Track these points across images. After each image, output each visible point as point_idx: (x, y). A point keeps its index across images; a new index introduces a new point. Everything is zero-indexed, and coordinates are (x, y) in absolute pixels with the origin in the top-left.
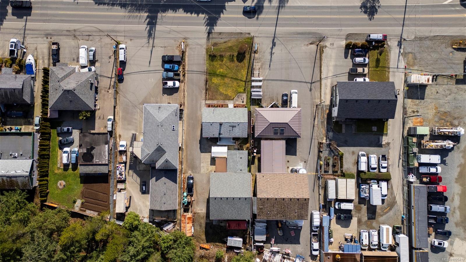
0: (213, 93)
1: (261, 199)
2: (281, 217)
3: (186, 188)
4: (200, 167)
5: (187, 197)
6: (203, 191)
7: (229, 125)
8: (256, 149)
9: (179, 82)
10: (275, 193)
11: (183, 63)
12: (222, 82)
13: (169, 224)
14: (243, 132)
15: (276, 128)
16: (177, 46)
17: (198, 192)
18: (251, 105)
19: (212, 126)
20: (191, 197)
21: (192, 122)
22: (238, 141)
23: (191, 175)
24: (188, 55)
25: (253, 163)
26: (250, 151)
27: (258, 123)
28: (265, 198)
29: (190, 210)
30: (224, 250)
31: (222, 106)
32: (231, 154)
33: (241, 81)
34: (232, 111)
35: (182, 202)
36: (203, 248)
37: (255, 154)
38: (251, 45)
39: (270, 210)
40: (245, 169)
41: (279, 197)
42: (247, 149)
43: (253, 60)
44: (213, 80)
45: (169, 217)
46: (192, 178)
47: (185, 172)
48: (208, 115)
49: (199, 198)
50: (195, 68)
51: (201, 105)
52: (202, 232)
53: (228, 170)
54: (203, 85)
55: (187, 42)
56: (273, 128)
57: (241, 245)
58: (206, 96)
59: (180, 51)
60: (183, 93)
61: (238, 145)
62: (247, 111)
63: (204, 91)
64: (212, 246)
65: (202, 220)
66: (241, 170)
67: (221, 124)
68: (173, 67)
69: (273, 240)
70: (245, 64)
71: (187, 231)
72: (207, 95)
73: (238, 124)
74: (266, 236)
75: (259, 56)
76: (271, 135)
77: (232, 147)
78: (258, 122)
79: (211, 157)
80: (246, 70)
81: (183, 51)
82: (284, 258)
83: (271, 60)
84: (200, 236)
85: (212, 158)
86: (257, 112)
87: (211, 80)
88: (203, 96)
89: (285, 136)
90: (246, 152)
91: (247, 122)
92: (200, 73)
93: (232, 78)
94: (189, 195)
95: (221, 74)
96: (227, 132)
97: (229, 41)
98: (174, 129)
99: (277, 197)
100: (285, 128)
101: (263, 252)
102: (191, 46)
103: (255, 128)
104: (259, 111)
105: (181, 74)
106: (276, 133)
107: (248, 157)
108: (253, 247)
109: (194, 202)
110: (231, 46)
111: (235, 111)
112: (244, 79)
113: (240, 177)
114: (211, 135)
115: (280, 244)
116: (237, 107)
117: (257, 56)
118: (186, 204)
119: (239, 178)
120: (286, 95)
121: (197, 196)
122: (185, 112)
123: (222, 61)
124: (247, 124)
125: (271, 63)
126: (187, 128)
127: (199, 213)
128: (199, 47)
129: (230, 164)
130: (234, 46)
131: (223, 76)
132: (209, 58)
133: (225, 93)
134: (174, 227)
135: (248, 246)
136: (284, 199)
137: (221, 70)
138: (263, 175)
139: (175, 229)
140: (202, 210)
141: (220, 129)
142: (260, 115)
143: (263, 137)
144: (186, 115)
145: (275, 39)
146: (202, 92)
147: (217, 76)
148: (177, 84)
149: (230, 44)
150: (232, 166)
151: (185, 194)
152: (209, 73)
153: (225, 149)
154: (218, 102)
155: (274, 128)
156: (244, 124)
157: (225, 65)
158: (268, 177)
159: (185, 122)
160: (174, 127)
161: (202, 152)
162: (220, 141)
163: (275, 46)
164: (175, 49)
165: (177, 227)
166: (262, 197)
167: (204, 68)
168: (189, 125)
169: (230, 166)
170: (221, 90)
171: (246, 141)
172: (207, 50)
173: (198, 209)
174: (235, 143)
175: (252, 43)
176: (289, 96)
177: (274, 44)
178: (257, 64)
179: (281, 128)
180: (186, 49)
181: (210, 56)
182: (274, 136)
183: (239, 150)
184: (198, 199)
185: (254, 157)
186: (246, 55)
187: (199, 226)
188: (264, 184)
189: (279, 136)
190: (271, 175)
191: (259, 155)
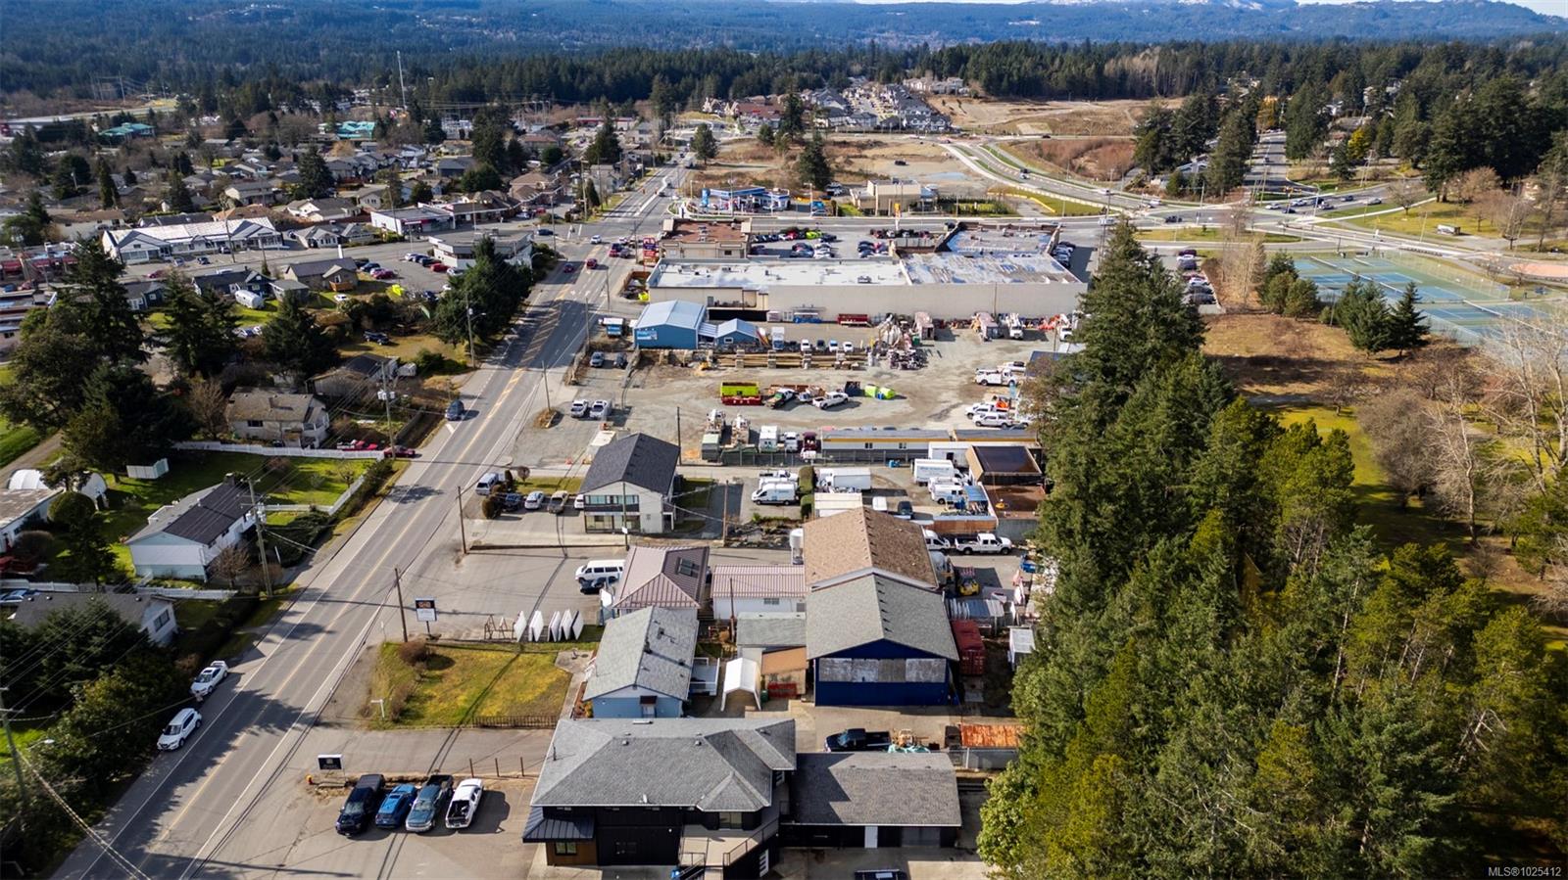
0: (535, 714)
33: (513, 660)
43: (458, 640)
44: (488, 714)
50: (428, 754)
54: (497, 734)
60: (512, 780)
63: (522, 732)
70: (462, 655)
72: (538, 726)
73: (656, 622)
75: (452, 630)
80: (485, 652)
87: (486, 718)
88: (538, 733)
92: (449, 743)
93: (497, 678)
95: (475, 699)
112: (511, 655)
117: (447, 634)
123: (429, 696)
131: (484, 694)
132: (407, 724)
133: (544, 690)
137: (461, 697)
146: (523, 737)
147: (479, 705)
149: (383, 683)
150: (787, 633)
152: (460, 724)
157: (447, 690)
167: (436, 734)
170: (530, 697)
172: (376, 727)
178: (474, 635)
181: (396, 722)
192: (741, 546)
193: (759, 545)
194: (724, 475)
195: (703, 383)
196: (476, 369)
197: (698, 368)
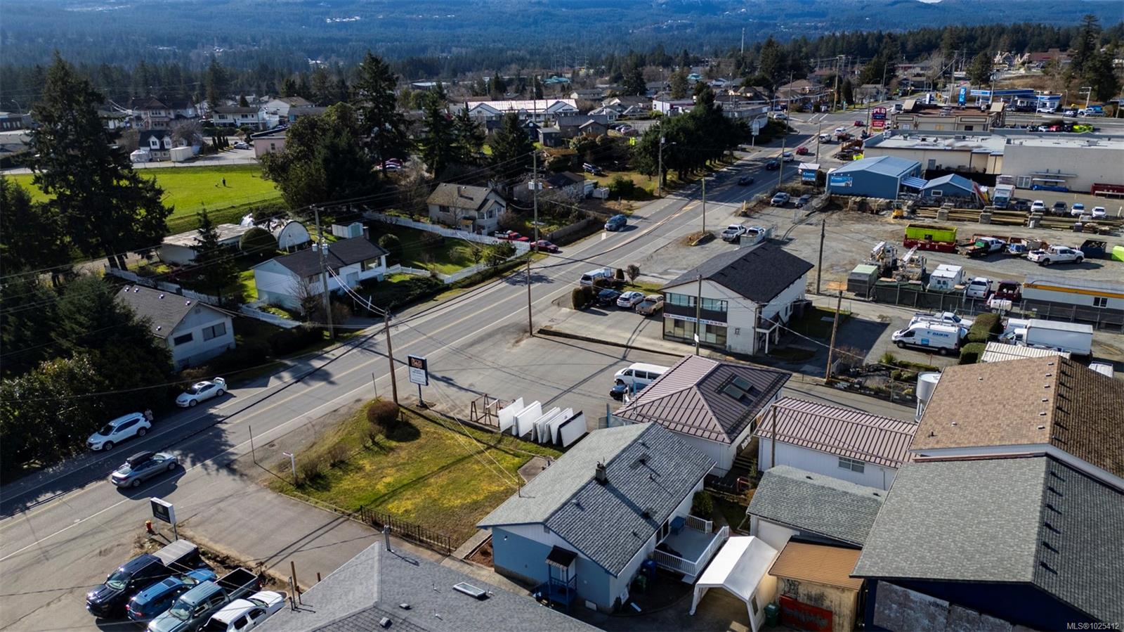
7: (626, 464)
14: (687, 458)
15: (722, 388)
19: (588, 509)
24: (211, 539)
32: (775, 502)
43: (444, 415)
44: (393, 510)
48: (526, 510)
56: (718, 392)
66: (876, 495)
67: (604, 483)
73: (644, 444)
75: (446, 405)
76: (743, 409)
89: (768, 392)
92: (320, 532)
95: (398, 486)
96: (653, 490)
100: (735, 376)
102: (196, 519)
106: (742, 399)
114: (632, 545)
123: (360, 469)
128: (232, 500)
129: (826, 520)
130: (349, 434)
137: (388, 480)
138: (922, 437)
141: (622, 497)
149: (333, 440)
150: (842, 517)
156: (653, 431)
157: (382, 467)
158: (938, 427)
167: (321, 515)
169: (838, 524)
170: (458, 502)
179: (729, 381)
181: (300, 486)
182: (752, 409)
188: (970, 433)
189: (759, 401)
190: (931, 422)
192: (850, 389)
193: (878, 394)
194: (868, 311)
195: (889, 228)
196: (660, 197)
197: (890, 216)
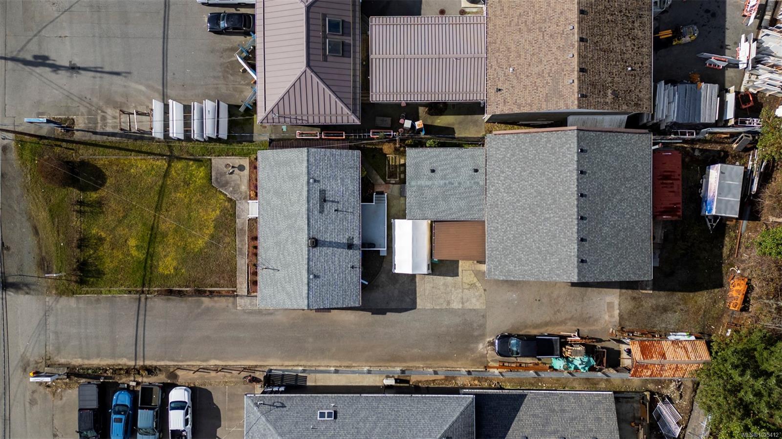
0: (212, 272)
1: (583, 96)
2: (643, 24)
3: (537, 361)
4: (464, 312)
5: (567, 358)
6: (545, 300)
7: (316, 213)
8: (401, 121)
9: (174, 386)
10: (561, 42)
11: (109, 373)
12: (171, 241)
13: (660, 416)
14: (344, 166)
15: (324, 49)
16: (50, 396)
17: (548, 319)
18: (252, 141)
19: (321, 274)
20: (566, 343)
21: (311, 340)
22: (373, 185)
23: (493, 344)
24: (82, 358)
25: (448, 131)
26: (409, 142)
27: (310, 112)
28: (579, 79)
29: (613, 345)
30: (748, 229)
31: (255, 238)
32: (420, 206)
33: (166, 174)
34: (268, 204)
35: (584, 373)
36: (746, 300)
37: (419, 124)
38: (46, 141)
39: (620, 65)
40: (472, 156)
41: (576, 30)
42: (404, 154)
43: (95, 133)
44: (166, 272)
45: (634, 418)
46: (504, 339)
47: (481, 363)
48: (284, 288)
49: (569, 316)
50: (127, 333)
51: (251, 313)
52: (685, 303)
53: (476, 217)
54: (183, 304)
55: (37, 363)
56: (325, 58)
57: (737, 170)
58: (219, 294)
59: (66, 384)
60: (213, 374)
61: (387, 183)
62: (269, 153)
63: (206, 301)
64: (735, 269)
65: (646, 305)
66: (476, 171)
67: (315, 243)
68: (121, 408)
69: (714, 59)
70: (111, 163)
71: (693, 358)
72: (219, 292)
73: (315, 181)
74: (703, 85)
75: (82, 114)
76: (349, 66)
77: (395, 202)
78: (305, 112)
79: (428, 274)
80: (133, 157)
81: (69, 376)
82: (773, 22)
83: (95, 70)
84: (699, 309)
85: (432, 270)
86: (270, 116)
87: (167, 277)
88: (221, 303)
89: (354, 17)
90: (413, 155)
91: (305, 149)
92: (141, 317)
93: (158, 208)
94: (561, 352)
95: (145, 245)
96: (342, 220)
97: (30, 218)
98: (329, 415)
99: (576, 37)
100: (324, 16)
101: (752, 94)
102: (50, 348)
103: (328, 122)
104: (268, 109)
105: (146, 380)
106: (343, 50)
107: (430, 147)
108: (740, 130)
109: (585, 331)
110: (50, 211)
111: (268, 193)
112: (162, 163)
113: (503, 172)
114: (355, 277)
115: (724, 37)
116: (256, 187)
117: (81, 123)
118: (591, 359)
119: (506, 178)
120: (214, 19)
121: (563, 322)
122: (278, 364)
123: (101, 240)
124: (313, 150)
125: (107, 69)
126: (333, 357)
127: (621, 316)
128: (51, 320)
129: (454, 209)
130: (47, 200)
131: (153, 237)
132: (92, 285)
133: (211, 230)
134: (670, 399)
135: (735, 146)
136: (582, 12)
137: (132, 242)
138: (492, 91)
139: (675, 395)
140: (610, 305)
141: (331, 244)
142: (281, 104)
143: (358, 96)
144: (286, 363)
145: (21, 56)
146: (208, 310)
147: (152, 256)
148: (178, 395)
149: (43, 215)
150: (462, 203)
151: (559, 364)
152: (143, 285)
153: (403, 229)
154: (241, 253)
155: (324, 55)
156: (312, 160)
157: (114, 228)
158: (501, 74)
159: (309, 364)
160: (322, 415)
161: (413, 306)
162: (373, 245)
163: (46, 58)
164: (59, 403)
165: (670, 390)
166: (576, 89)
167: (125, 302)
168: (322, 353)
169: (461, 210)
170: (201, 243)
171: (374, 156)
172: (63, 292)
173: (607, 317)
174: (382, 193)
175: (35, 139)
176: (217, 10)
177: (41, 61)
178: (110, 121)
179: (324, 31)
180: (61, 365)
181: (82, 282)
182: (354, 58)
183: (403, 182)
184: (571, 319)
185: (428, 128)
186: (78, 160)
187: (664, 316)
188: (525, 87)
189: (354, 40)
190: (494, 63)
191: (422, 110)
